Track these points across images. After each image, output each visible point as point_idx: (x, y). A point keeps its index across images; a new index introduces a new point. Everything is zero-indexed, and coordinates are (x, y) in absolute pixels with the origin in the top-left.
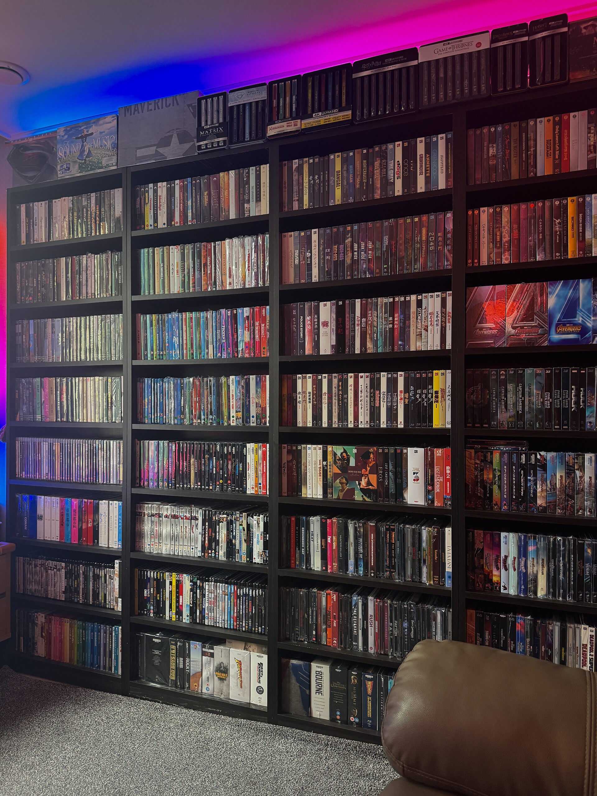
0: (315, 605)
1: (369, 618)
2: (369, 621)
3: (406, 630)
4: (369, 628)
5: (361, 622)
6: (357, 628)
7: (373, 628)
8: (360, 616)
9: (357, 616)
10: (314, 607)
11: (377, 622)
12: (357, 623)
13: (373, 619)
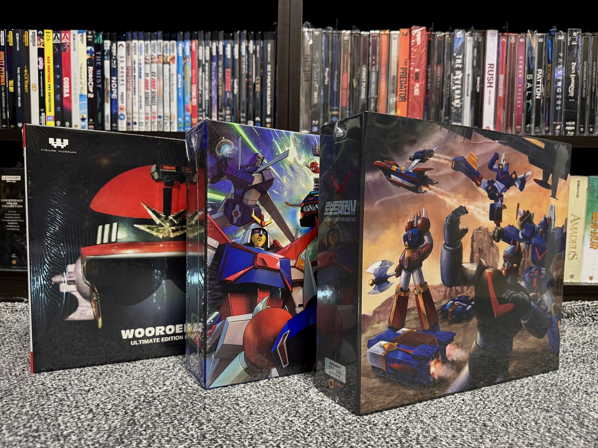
0: (375, 60)
1: (487, 70)
2: (487, 76)
3: (560, 84)
4: (487, 90)
5: (469, 82)
6: (462, 95)
7: (493, 90)
8: (469, 71)
9: (463, 69)
10: (373, 65)
11: (502, 77)
12: (462, 84)
13: (494, 73)
